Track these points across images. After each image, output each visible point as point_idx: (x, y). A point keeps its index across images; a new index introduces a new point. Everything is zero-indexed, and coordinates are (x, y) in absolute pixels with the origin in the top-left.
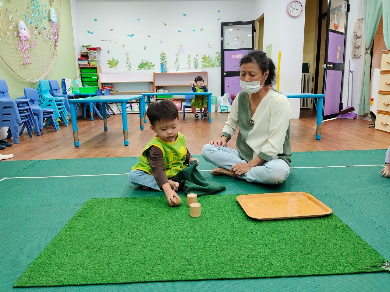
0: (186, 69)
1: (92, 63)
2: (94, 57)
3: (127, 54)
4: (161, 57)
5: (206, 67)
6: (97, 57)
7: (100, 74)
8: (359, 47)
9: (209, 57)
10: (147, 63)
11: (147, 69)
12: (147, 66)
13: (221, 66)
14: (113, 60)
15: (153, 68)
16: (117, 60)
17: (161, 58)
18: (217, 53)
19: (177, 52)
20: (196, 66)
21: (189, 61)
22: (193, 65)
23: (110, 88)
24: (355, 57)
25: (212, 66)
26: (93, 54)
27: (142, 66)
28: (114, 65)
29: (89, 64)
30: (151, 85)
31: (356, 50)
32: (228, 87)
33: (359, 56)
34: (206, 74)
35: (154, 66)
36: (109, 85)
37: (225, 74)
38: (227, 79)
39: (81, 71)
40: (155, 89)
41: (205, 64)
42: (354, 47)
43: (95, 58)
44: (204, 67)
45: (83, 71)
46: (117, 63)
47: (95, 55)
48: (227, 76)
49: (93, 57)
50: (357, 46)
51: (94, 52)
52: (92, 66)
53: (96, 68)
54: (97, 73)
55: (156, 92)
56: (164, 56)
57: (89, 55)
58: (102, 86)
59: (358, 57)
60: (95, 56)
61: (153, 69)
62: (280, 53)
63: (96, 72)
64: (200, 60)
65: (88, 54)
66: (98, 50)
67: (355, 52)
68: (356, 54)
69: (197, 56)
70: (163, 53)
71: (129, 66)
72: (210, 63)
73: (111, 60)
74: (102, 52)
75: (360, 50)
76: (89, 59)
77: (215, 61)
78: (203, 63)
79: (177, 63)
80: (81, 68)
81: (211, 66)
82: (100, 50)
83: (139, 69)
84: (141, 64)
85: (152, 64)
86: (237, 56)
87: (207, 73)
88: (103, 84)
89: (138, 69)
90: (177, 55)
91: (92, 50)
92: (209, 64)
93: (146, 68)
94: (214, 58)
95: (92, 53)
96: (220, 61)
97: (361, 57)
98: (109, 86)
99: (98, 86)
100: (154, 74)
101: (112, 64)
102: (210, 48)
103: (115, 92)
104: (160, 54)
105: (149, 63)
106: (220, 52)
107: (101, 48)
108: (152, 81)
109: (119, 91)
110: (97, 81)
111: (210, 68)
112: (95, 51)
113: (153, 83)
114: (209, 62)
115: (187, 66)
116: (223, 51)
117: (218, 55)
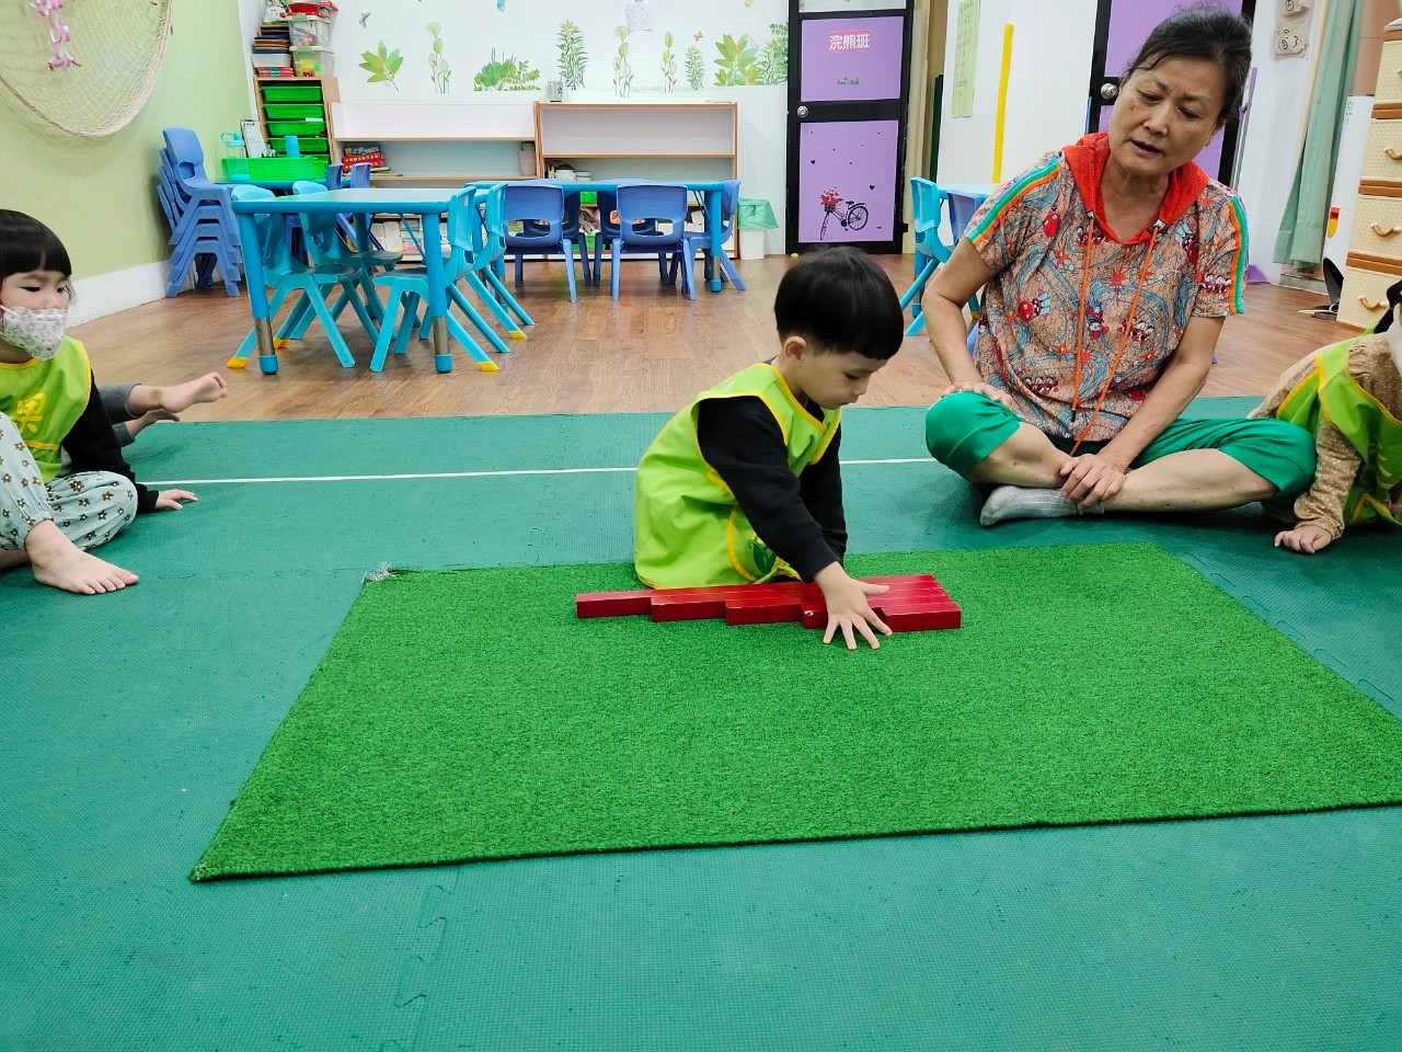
0: (656, 89)
1: (304, 65)
2: (311, 40)
3: (434, 29)
4: (563, 42)
5: (731, 84)
6: (319, 39)
7: (334, 106)
8: (1304, 10)
9: (743, 43)
10: (508, 65)
11: (511, 89)
12: (512, 76)
13: (789, 78)
14: (383, 51)
15: (531, 83)
16: (397, 51)
17: (562, 46)
18: (772, 26)
19: (623, 22)
20: (695, 81)
21: (668, 58)
22: (682, 74)
23: (374, 160)
24: (1285, 51)
25: (754, 78)
26: (307, 27)
27: (492, 75)
28: (386, 73)
29: (292, 66)
30: (527, 153)
31: (1288, 24)
32: (813, 162)
33: (1300, 47)
34: (729, 111)
35: (535, 75)
36: (369, 151)
37: (802, 110)
38: (811, 133)
39: (263, 94)
40: (540, 167)
41: (727, 71)
42: (1287, 13)
43: (313, 43)
44: (723, 83)
45: (272, 94)
46: (396, 64)
47: (314, 33)
48: (810, 119)
49: (306, 39)
50: (1297, 9)
51: (312, 21)
52: (305, 74)
53: (318, 83)
54: (322, 102)
55: (547, 176)
56: (575, 36)
57: (293, 32)
58: (345, 155)
59: (1296, 50)
60: (314, 37)
61: (533, 87)
62: (1010, 31)
63: (318, 99)
64: (710, 55)
65: (287, 28)
66: (325, 12)
67: (1287, 32)
68: (1291, 41)
69: (699, 37)
70: (569, 25)
71: (442, 77)
72: (747, 68)
73: (375, 52)
74: (340, 20)
75: (1302, 25)
76: (292, 49)
77: (765, 59)
78: (722, 68)
79: (622, 65)
80: (263, 84)
81: (752, 82)
82: (333, 14)
83: (480, 89)
84: (487, 69)
85: (529, 70)
86: (849, 41)
87: (736, 105)
88: (346, 145)
89: (476, 89)
90: (621, 33)
91: (302, 12)
92: (743, 72)
93: (507, 85)
94: (763, 46)
95: (301, 25)
96: (786, 58)
97: (1309, 51)
98: (371, 155)
99: (328, 152)
100: (538, 106)
101: (379, 66)
102: (747, 6)
103: (391, 176)
104: (559, 30)
105: (517, 65)
106: (786, 25)
107: (335, 5)
108: (530, 135)
109: (408, 175)
110: (325, 134)
111: (748, 87)
112: (314, 17)
113: (533, 143)
114: (742, 65)
115: (661, 80)
116: (796, 18)
117: (776, 37)
